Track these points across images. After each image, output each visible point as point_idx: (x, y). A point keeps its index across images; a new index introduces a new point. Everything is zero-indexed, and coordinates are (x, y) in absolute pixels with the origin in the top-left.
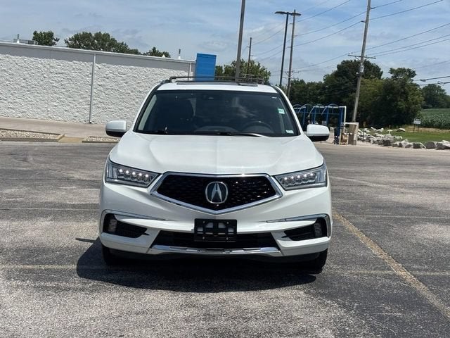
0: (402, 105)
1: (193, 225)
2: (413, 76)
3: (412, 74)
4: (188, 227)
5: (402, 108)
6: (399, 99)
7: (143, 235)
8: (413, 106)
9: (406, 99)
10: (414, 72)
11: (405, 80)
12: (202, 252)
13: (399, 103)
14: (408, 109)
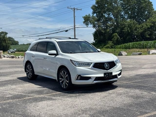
0: (4, 44)
1: (103, 74)
2: (7, 34)
3: (6, 34)
4: (102, 75)
5: (4, 45)
6: (3, 42)
7: (90, 79)
8: (8, 45)
9: (5, 42)
10: (7, 33)
11: (4, 36)
12: (102, 81)
13: (3, 44)
14: (7, 46)
